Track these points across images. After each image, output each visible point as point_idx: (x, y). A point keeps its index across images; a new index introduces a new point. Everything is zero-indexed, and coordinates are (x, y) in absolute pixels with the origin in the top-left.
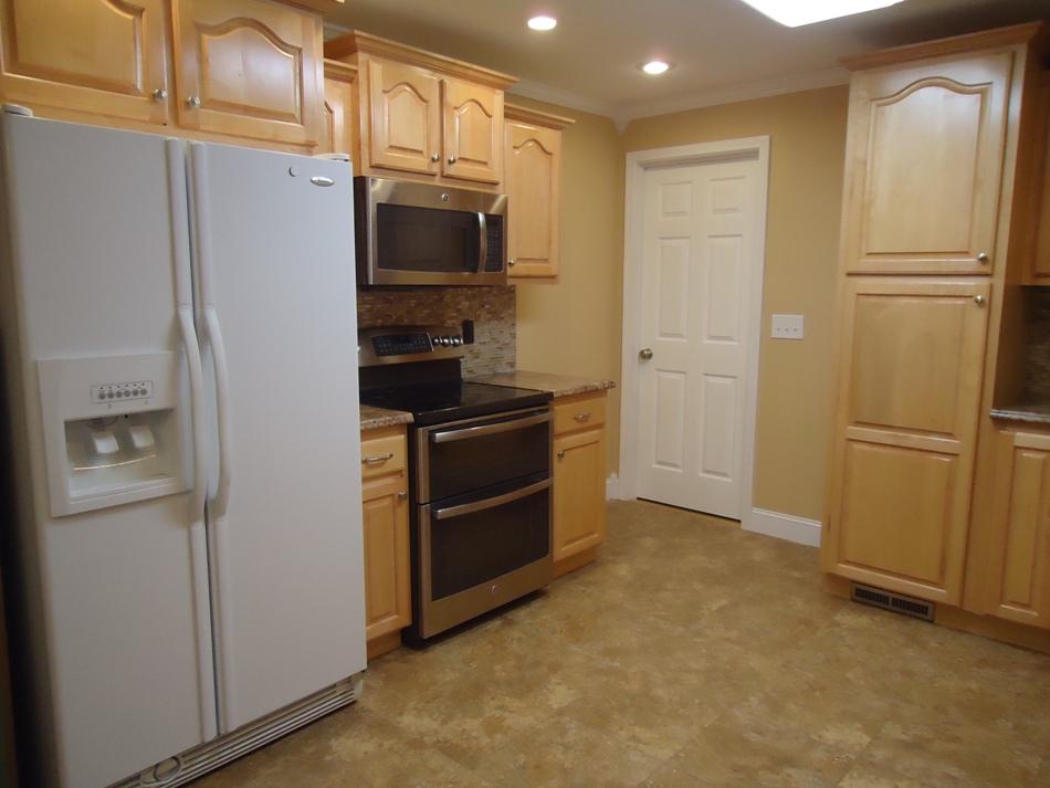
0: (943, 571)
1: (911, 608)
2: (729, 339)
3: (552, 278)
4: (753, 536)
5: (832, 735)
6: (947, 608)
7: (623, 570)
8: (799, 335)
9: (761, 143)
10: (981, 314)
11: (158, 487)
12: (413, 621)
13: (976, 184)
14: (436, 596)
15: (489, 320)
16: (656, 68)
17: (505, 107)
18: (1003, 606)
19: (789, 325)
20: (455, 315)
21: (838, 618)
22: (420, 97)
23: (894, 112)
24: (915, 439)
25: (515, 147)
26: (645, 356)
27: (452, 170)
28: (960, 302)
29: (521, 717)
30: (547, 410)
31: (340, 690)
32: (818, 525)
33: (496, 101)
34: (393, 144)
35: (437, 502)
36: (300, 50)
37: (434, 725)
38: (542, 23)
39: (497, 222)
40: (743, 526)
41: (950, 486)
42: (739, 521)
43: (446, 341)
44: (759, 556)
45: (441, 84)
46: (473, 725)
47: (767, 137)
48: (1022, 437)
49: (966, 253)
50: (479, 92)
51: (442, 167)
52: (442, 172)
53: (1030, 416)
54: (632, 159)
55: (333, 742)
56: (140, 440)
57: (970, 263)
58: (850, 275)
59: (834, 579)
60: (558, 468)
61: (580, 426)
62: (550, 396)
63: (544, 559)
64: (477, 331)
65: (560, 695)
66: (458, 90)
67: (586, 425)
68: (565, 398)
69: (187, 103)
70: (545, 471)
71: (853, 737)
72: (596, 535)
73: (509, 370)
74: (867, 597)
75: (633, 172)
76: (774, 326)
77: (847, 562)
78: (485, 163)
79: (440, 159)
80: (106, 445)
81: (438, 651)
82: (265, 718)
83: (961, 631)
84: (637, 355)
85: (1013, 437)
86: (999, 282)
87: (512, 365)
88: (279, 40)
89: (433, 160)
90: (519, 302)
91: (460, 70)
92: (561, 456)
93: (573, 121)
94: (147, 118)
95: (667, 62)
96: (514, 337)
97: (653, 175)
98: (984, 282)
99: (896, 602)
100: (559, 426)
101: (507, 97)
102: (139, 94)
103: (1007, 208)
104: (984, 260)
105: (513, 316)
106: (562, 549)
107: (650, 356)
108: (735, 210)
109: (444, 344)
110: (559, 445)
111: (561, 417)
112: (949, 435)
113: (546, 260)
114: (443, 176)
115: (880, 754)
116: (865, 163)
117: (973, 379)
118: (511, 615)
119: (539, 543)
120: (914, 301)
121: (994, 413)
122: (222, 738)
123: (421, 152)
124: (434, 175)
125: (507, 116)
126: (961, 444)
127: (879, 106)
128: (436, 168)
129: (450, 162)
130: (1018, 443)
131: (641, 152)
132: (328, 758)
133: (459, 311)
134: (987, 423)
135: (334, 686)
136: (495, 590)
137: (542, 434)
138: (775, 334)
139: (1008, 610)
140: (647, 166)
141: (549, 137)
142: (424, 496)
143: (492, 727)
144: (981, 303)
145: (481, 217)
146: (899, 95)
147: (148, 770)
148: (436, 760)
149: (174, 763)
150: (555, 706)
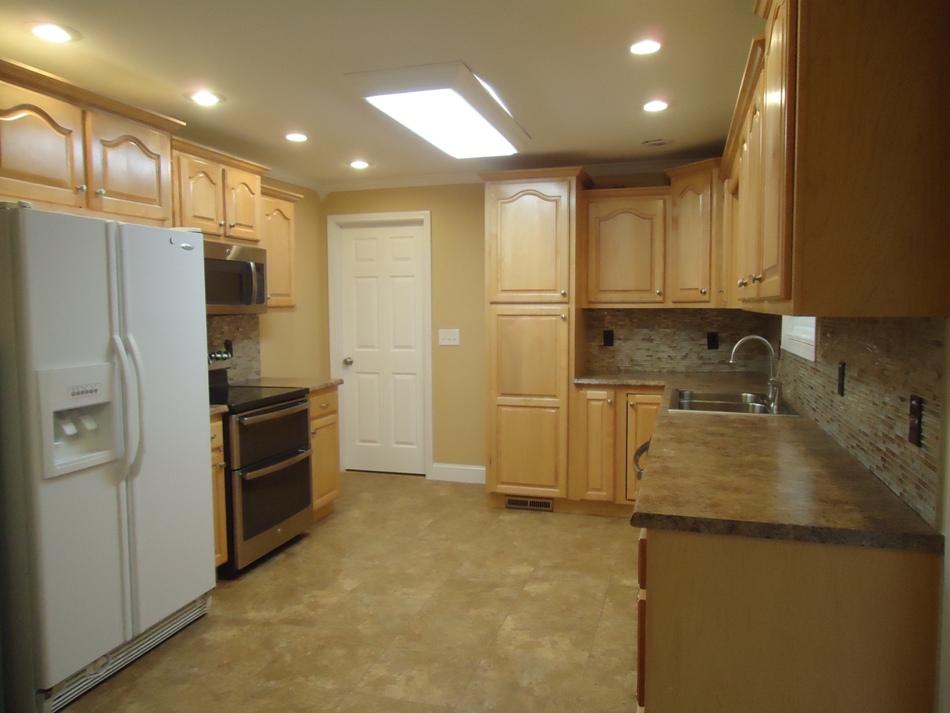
0: (556, 478)
1: (540, 505)
2: (409, 347)
3: (291, 307)
4: (437, 483)
5: (513, 571)
6: (560, 500)
7: (355, 513)
8: (457, 343)
9: (424, 215)
10: (564, 325)
11: (99, 457)
12: (229, 558)
13: (557, 252)
14: (247, 536)
15: (243, 339)
16: (359, 165)
17: (262, 187)
18: (590, 493)
19: (450, 337)
20: (219, 336)
21: (501, 517)
22: (211, 181)
23: (511, 207)
24: (536, 401)
25: (267, 215)
26: (348, 363)
27: (232, 232)
28: (554, 318)
29: (328, 598)
30: (306, 401)
31: (199, 604)
32: (484, 469)
33: (256, 182)
34: (197, 214)
35: (245, 468)
36: (159, 156)
37: (273, 614)
38: (297, 138)
39: (260, 268)
40: (428, 477)
41: (556, 428)
42: (424, 475)
43: (219, 356)
44: (443, 493)
45: (223, 171)
46: (299, 608)
47: (428, 212)
48: (591, 394)
49: (554, 291)
50: (246, 177)
51: (225, 230)
52: (225, 233)
53: (593, 381)
54: (332, 221)
55: (206, 636)
56: (89, 424)
57: (557, 296)
58: (492, 303)
59: (494, 495)
60: (314, 442)
61: (323, 412)
62: (307, 391)
63: (306, 510)
64: (234, 347)
65: (348, 584)
66: (235, 177)
67: (327, 410)
68: (317, 392)
69: (97, 194)
70: (306, 445)
71: (525, 569)
72: (335, 492)
73: (257, 377)
74: (516, 503)
75: (333, 230)
76: (441, 336)
77: (503, 483)
78: (251, 227)
79: (225, 225)
80: (70, 429)
81: (249, 578)
82: (155, 626)
83: (569, 513)
84: (342, 361)
85: (586, 394)
86: (573, 307)
87: (258, 373)
88: (147, 149)
89: (221, 225)
90: (261, 325)
91: (236, 162)
92: (314, 433)
93: (301, 196)
94: (72, 203)
95: (367, 162)
96: (259, 352)
97: (346, 232)
98: (565, 306)
99: (532, 504)
100: (312, 413)
101: (264, 180)
102: (67, 188)
103: (573, 266)
104: (564, 295)
105: (258, 335)
106: (317, 502)
107: (351, 363)
108: (408, 259)
109: (218, 359)
110: (314, 425)
111: (314, 405)
112: (554, 396)
113: (288, 295)
114: (226, 236)
115: (540, 573)
116: (497, 236)
117: (563, 362)
118: (290, 550)
119: (304, 498)
120: (529, 318)
121: (576, 381)
122: (136, 638)
123: (212, 220)
124: (219, 236)
125: (263, 193)
126: (560, 401)
127: (502, 203)
128: (222, 232)
129: (231, 226)
130: (589, 397)
131: (337, 216)
132: (207, 644)
133: (222, 333)
134: (573, 387)
135: (195, 601)
136: (280, 532)
137: (303, 417)
138: (441, 343)
139: (592, 495)
140: (342, 226)
141: (288, 208)
142: (236, 464)
143: (314, 606)
144: (564, 319)
145: (252, 264)
146: (513, 198)
147: (90, 665)
148: (286, 628)
149: (105, 660)
150: (349, 589)
